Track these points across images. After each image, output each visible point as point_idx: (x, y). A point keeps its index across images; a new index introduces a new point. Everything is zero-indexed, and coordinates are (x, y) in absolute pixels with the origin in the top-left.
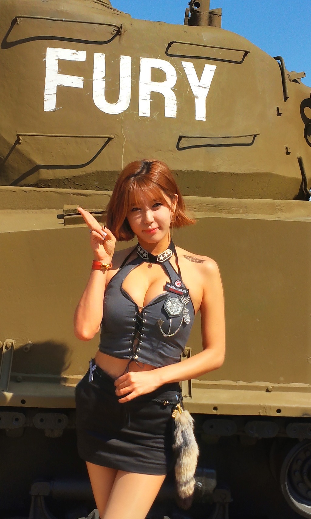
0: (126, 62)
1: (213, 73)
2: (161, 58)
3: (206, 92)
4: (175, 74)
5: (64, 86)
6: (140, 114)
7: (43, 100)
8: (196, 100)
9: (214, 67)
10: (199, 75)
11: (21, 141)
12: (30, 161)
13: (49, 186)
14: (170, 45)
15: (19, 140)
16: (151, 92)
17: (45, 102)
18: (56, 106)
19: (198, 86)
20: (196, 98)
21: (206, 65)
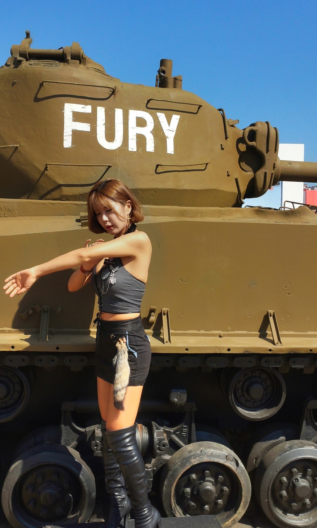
0: (119, 113)
1: (178, 121)
2: (142, 110)
3: (174, 134)
4: (153, 121)
5: (77, 130)
6: (130, 150)
7: (63, 140)
8: (167, 139)
9: (178, 117)
10: (169, 122)
11: (48, 169)
12: (55, 182)
13: (69, 199)
14: (148, 101)
15: (46, 167)
16: (137, 134)
17: (64, 142)
18: (72, 144)
19: (169, 130)
20: (167, 138)
21: (173, 115)
